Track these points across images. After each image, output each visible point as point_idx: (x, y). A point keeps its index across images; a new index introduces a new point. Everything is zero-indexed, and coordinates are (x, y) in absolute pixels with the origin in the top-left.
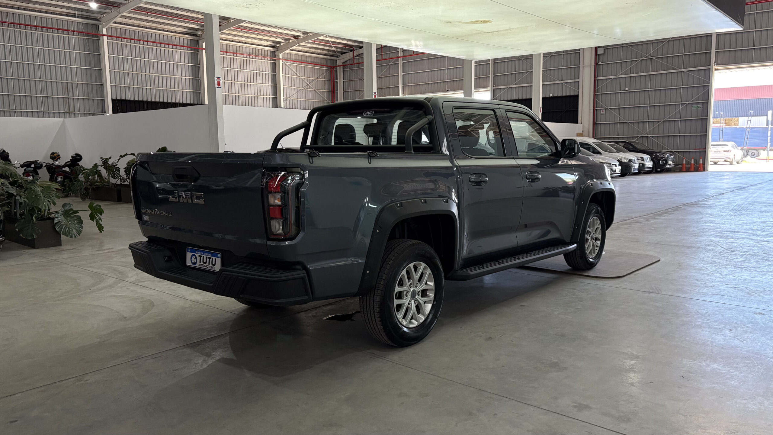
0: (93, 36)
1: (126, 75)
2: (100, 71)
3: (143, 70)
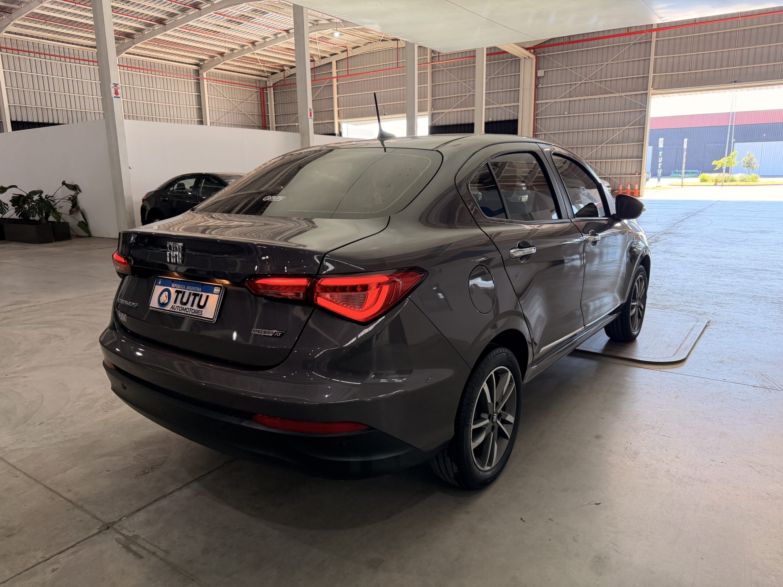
1: (27, 94)
3: (47, 88)
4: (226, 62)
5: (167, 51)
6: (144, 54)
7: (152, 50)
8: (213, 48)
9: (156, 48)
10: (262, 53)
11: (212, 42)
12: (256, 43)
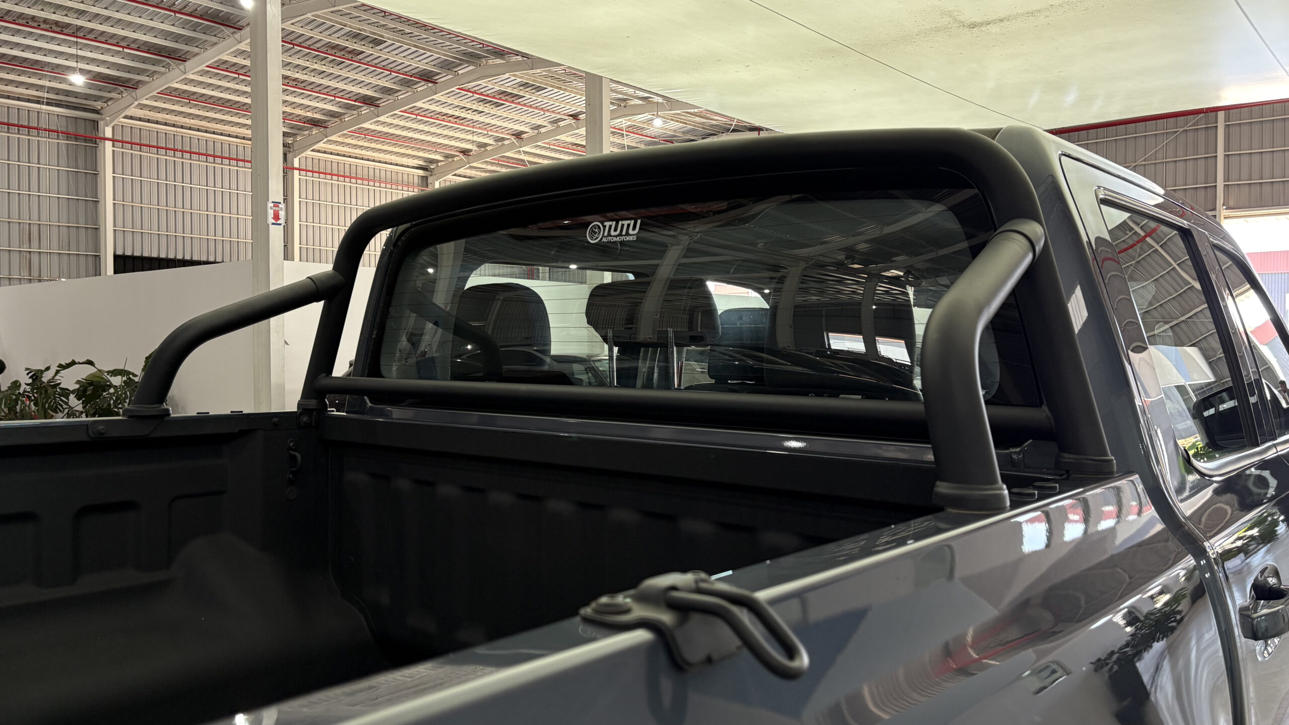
0: (86, 141)
1: (145, 212)
2: (95, 203)
3: (180, 204)
4: (474, 164)
5: (379, 146)
6: (342, 151)
7: (355, 146)
8: (452, 143)
9: (361, 143)
10: (533, 151)
11: (451, 134)
12: (524, 136)
